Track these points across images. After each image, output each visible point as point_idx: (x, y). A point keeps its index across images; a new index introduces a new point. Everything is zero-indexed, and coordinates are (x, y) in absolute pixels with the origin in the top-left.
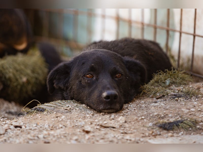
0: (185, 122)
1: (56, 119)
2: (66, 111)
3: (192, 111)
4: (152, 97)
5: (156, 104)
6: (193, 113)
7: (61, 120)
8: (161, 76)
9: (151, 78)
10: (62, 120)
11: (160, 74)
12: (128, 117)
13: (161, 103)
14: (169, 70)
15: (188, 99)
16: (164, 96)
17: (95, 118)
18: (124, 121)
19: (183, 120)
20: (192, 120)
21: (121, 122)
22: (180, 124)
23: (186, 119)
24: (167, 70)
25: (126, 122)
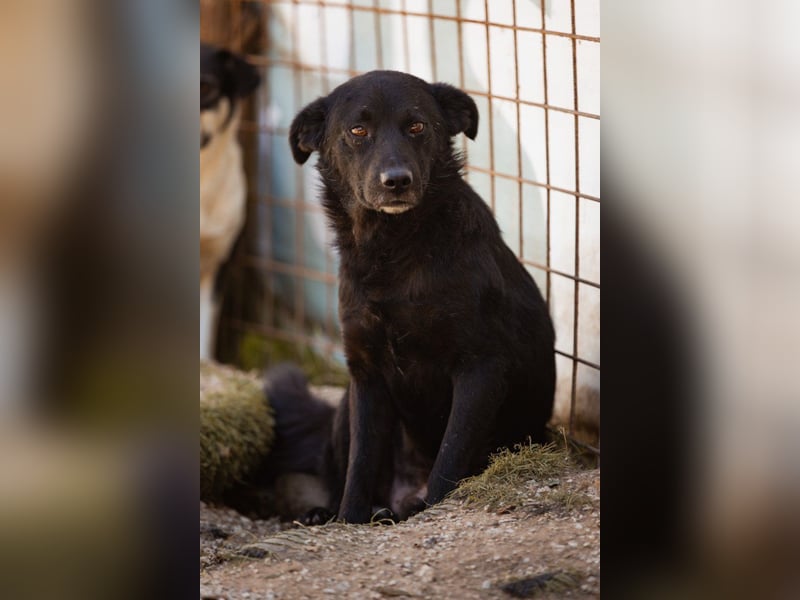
0: (556, 576)
1: (290, 576)
2: (311, 554)
3: (572, 548)
4: (490, 511)
5: (497, 531)
6: (574, 552)
7: (299, 579)
8: (506, 458)
9: (485, 464)
10: (303, 580)
11: (504, 455)
12: (439, 566)
13: (508, 527)
14: (523, 445)
15: (563, 516)
16: (513, 508)
17: (371, 571)
18: (430, 579)
19: (553, 570)
20: (573, 572)
21: (425, 580)
22: (547, 582)
23: (559, 569)
24: (520, 446)
25: (434, 580)
